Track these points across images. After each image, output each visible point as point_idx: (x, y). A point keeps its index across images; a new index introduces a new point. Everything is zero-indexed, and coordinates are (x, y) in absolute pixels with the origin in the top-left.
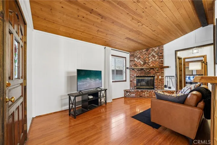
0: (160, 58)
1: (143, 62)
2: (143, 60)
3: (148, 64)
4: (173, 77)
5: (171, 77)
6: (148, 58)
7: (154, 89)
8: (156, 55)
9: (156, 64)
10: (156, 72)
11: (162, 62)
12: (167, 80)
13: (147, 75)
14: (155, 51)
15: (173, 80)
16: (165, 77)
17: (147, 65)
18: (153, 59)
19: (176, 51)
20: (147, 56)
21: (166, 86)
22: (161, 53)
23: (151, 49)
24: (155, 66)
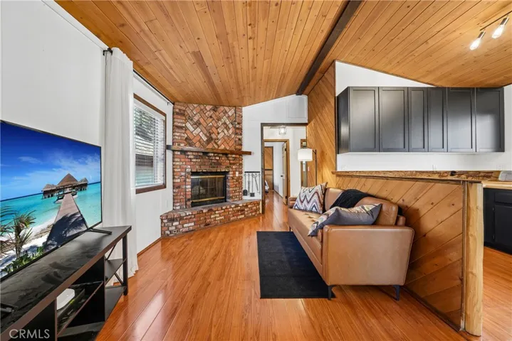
0: (236, 134)
1: (206, 135)
2: (205, 132)
3: (216, 143)
4: (258, 174)
5: (254, 174)
6: (217, 129)
7: (226, 201)
8: (230, 126)
9: (230, 144)
10: (231, 162)
11: (240, 142)
12: (247, 180)
13: (214, 170)
14: (229, 117)
15: (258, 178)
16: (244, 173)
17: (215, 145)
18: (226, 131)
19: (263, 125)
20: (214, 122)
21: (245, 193)
22: (239, 124)
23: (222, 108)
24: (228, 148)
